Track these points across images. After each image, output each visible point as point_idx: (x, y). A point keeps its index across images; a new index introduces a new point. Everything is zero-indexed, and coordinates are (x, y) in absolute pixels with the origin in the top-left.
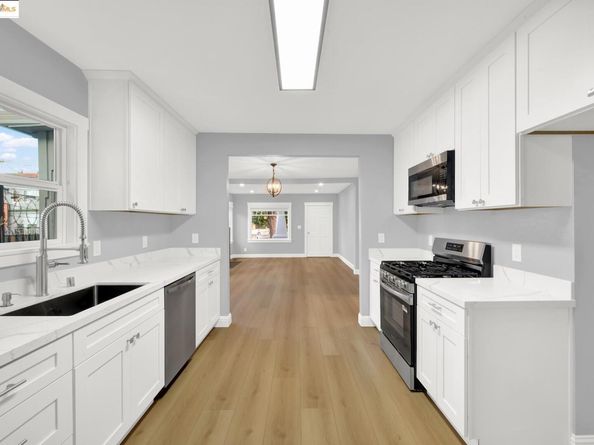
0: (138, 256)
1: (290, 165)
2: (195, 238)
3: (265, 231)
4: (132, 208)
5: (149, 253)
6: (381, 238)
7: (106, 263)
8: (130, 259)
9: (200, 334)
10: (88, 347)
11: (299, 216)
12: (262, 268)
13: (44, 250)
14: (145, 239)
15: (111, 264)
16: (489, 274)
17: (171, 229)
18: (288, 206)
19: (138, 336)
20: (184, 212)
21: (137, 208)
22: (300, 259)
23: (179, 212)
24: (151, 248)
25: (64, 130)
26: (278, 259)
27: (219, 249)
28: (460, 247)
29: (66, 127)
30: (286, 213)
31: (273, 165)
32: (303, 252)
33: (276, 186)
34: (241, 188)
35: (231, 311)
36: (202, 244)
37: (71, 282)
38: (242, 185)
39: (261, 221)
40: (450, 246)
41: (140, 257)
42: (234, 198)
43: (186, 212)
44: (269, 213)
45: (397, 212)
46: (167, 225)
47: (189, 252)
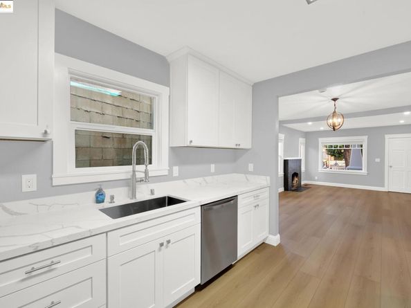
0: (206, 178)
2: (251, 167)
3: (342, 163)
4: (188, 144)
5: (216, 177)
7: (182, 181)
8: (200, 180)
9: (243, 248)
10: (121, 244)
11: (378, 149)
12: (330, 195)
13: (134, 171)
14: (213, 166)
15: (185, 182)
17: (235, 159)
18: (364, 140)
19: (169, 242)
20: (238, 147)
21: (193, 144)
22: (378, 192)
23: (235, 147)
24: (217, 173)
25: (157, 98)
26: (349, 189)
27: (268, 178)
29: (157, 95)
30: (362, 146)
31: (335, 100)
32: (383, 186)
34: (310, 126)
35: (281, 232)
36: (256, 172)
37: (152, 192)
38: (310, 123)
39: (338, 153)
41: (209, 179)
42: (307, 135)
43: (240, 147)
44: (346, 146)
46: (231, 157)
47: (246, 178)
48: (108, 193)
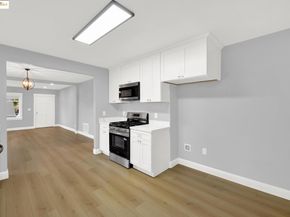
1: (38, 71)
6: (104, 113)
16: (147, 123)
28: (138, 115)
31: (28, 70)
33: (31, 84)
40: (135, 115)
45: (111, 102)
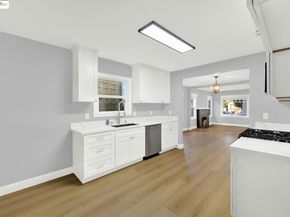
5: (152, 117)
13: (119, 113)
18: (248, 97)
41: (149, 117)
48: (110, 121)
